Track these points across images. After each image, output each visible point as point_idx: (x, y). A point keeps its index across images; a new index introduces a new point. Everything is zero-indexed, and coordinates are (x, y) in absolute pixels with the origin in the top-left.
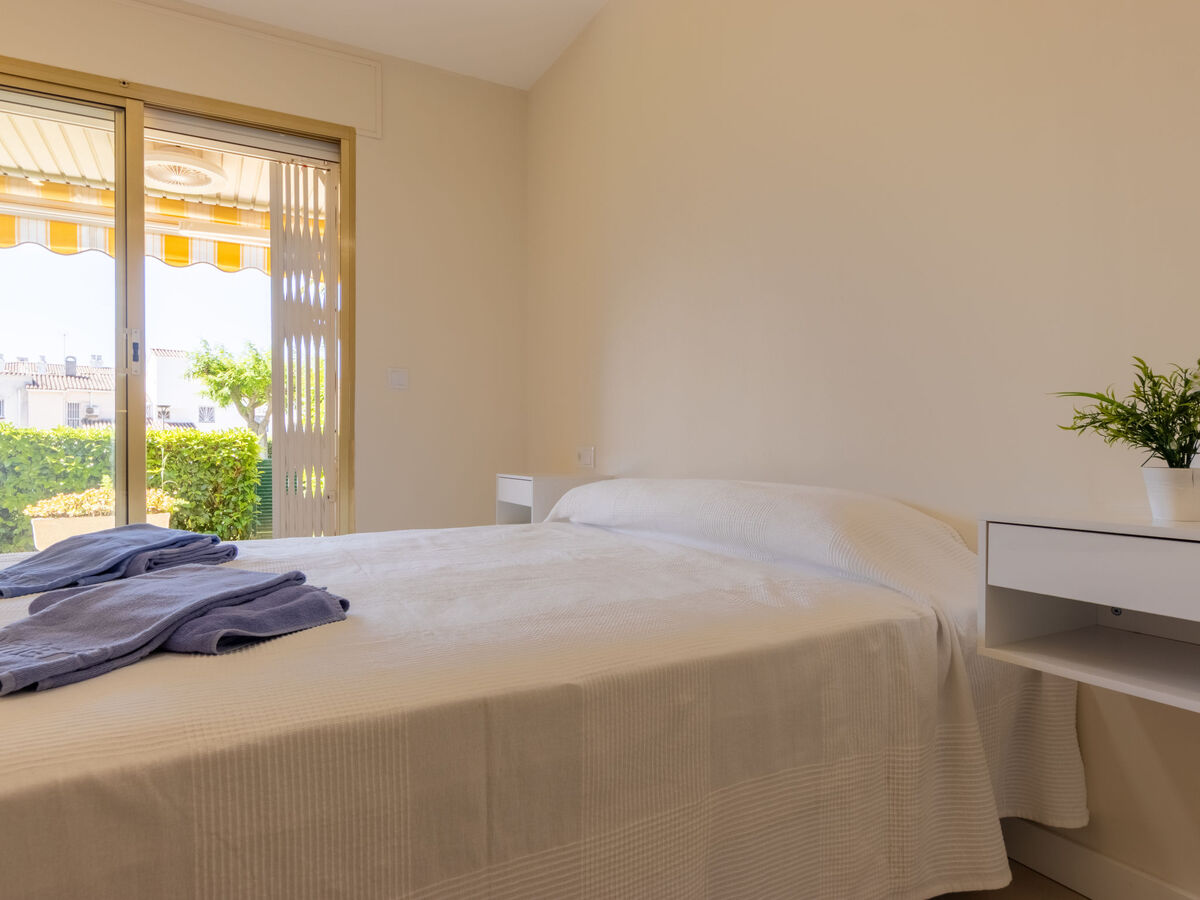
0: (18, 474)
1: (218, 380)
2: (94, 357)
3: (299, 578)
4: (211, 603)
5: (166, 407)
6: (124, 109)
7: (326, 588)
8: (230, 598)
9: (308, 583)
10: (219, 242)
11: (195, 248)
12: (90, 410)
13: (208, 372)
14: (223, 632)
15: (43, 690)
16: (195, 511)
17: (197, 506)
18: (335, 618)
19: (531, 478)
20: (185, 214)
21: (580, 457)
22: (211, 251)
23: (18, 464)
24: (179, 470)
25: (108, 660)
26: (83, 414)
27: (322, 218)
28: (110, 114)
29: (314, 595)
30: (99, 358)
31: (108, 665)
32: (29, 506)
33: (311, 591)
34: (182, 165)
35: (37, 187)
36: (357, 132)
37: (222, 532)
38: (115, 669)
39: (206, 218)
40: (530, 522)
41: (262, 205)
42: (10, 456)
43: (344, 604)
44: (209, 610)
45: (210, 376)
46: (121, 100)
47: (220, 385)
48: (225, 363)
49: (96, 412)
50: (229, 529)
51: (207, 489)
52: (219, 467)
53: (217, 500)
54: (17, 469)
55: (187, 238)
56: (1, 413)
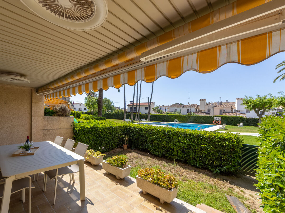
1: (249, 104)
12: (224, 111)
23: (174, 138)
26: (223, 112)
45: (247, 104)
47: (250, 106)
48: (251, 100)
49: (225, 111)
52: (225, 147)
56: (210, 111)
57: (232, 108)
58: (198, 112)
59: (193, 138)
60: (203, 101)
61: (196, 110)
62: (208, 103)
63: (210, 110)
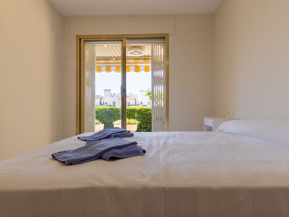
0: (114, 116)
2: (130, 92)
3: (136, 143)
4: (112, 148)
5: (142, 102)
6: (122, 40)
7: (141, 147)
8: (117, 147)
9: (138, 145)
10: (145, 66)
11: (141, 68)
12: (129, 103)
13: (149, 94)
14: (111, 155)
15: (73, 165)
16: (144, 124)
17: (144, 123)
18: (141, 155)
19: (212, 119)
20: (139, 61)
21: (229, 113)
22: (144, 68)
24: (141, 115)
25: (88, 159)
27: (162, 57)
28: (120, 42)
29: (137, 148)
30: (131, 93)
31: (87, 160)
32: (114, 122)
33: (137, 147)
34: (137, 50)
35: (115, 60)
36: (169, 34)
37: (149, 129)
38: (89, 161)
39: (143, 61)
40: (212, 131)
41: (150, 56)
42: (113, 112)
43: (144, 152)
44: (111, 150)
46: (122, 38)
47: (151, 97)
49: (130, 104)
50: (150, 128)
51: (146, 120)
52: (148, 115)
53: (148, 122)
54: (114, 115)
55: (139, 66)
56: (115, 104)
57: (135, 100)
58: (103, 105)
59: (129, 111)
60: (108, 92)
61: (100, 103)
62: (113, 95)
63: (115, 102)
